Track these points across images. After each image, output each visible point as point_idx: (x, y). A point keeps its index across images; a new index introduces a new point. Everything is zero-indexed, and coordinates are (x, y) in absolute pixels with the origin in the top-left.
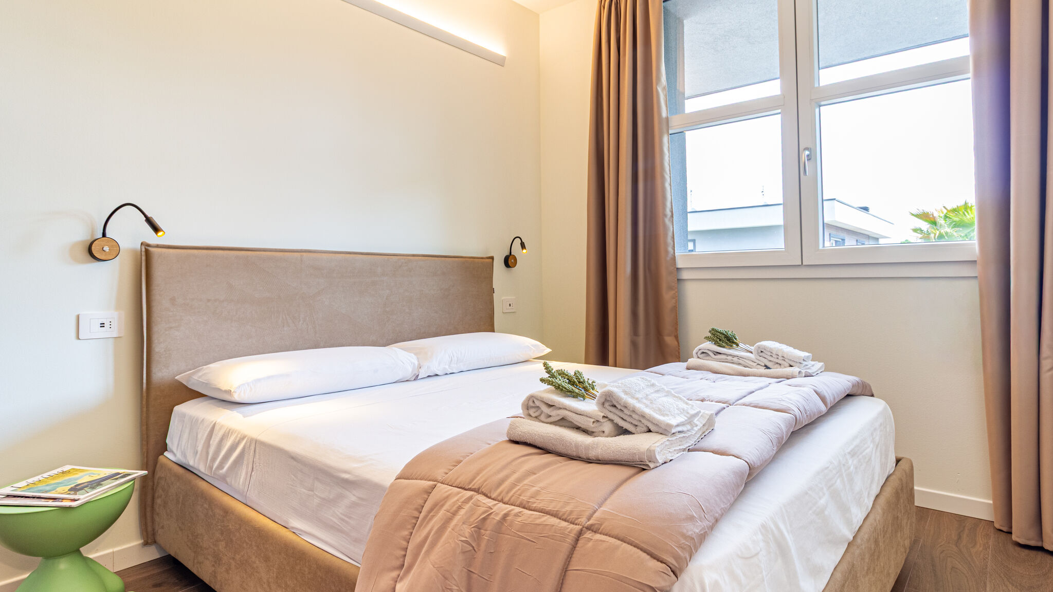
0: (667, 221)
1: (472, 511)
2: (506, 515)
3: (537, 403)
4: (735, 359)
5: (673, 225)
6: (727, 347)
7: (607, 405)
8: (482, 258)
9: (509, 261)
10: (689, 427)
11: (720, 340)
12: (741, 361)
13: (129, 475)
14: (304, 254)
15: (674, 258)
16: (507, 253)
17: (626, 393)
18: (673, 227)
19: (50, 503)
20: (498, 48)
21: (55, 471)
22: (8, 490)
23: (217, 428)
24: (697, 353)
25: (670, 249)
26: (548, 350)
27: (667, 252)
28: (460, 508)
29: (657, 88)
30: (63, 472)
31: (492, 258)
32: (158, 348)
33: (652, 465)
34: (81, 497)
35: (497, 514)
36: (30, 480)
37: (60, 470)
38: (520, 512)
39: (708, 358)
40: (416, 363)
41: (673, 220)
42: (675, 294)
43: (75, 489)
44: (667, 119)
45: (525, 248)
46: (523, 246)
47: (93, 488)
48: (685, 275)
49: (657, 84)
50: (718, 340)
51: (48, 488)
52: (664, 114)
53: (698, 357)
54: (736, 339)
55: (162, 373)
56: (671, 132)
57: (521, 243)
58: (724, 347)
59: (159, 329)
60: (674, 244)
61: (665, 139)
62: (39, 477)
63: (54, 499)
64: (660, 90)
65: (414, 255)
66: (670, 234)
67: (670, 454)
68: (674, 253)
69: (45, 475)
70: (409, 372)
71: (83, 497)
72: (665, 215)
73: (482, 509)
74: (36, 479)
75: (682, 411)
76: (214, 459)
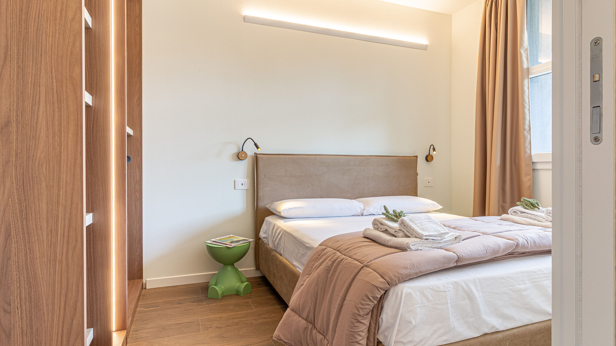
0: (526, 133)
1: (333, 256)
2: (343, 259)
3: (377, 223)
4: (533, 216)
5: (530, 135)
6: (530, 209)
7: (403, 224)
8: (410, 157)
9: (429, 158)
10: (439, 238)
11: (526, 205)
12: (536, 218)
13: (248, 240)
14: (317, 156)
15: (530, 156)
16: (428, 154)
17: (410, 220)
18: (530, 137)
19: (224, 245)
20: (423, 41)
21: (228, 236)
22: (214, 240)
23: (275, 226)
24: (511, 212)
25: (528, 151)
26: (441, 207)
27: (525, 152)
28: (330, 256)
29: (520, 51)
30: (230, 237)
31: (417, 157)
32: (260, 194)
33: (408, 250)
34: (233, 244)
35: (340, 258)
36: (220, 238)
37: (229, 236)
38: (347, 259)
39: (517, 215)
40: (363, 208)
41: (530, 132)
42: (530, 178)
43: (232, 242)
44: (528, 69)
45: (435, 151)
46: (434, 149)
47: (237, 243)
48: (538, 166)
49: (520, 48)
50: (525, 205)
51: (224, 241)
52: (525, 66)
53: (511, 214)
54: (538, 205)
55: (261, 204)
56: (530, 77)
57: (433, 148)
58: (528, 209)
59: (260, 186)
60: (531, 147)
61: (526, 82)
62: (223, 237)
63: (225, 244)
64: (522, 51)
65: (370, 156)
66: (528, 141)
67: (421, 247)
68: (531, 153)
69: (225, 237)
70: (359, 211)
71: (233, 245)
72: (525, 129)
73: (336, 257)
74: (222, 238)
75: (436, 231)
76: (274, 238)
